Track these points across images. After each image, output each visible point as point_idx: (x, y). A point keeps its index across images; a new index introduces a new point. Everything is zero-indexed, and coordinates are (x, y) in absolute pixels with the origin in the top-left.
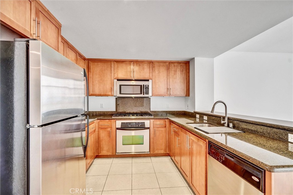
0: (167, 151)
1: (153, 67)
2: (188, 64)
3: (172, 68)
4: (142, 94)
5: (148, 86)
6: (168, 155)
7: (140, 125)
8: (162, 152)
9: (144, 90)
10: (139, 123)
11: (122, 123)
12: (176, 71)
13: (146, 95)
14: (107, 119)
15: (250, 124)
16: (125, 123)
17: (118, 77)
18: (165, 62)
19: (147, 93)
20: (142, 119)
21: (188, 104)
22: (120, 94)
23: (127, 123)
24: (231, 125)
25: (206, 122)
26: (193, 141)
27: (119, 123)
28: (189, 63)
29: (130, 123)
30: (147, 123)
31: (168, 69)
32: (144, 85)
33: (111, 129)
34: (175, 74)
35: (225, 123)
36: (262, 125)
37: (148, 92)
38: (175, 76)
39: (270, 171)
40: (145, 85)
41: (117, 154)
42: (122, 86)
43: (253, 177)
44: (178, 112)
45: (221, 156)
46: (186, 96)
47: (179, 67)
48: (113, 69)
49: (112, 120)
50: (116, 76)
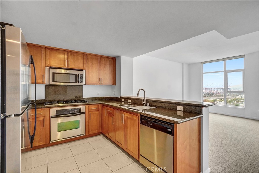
0: (100, 130)
1: (87, 59)
2: (114, 60)
3: (103, 62)
4: (77, 82)
5: (82, 75)
6: (101, 133)
7: (76, 111)
8: (96, 132)
9: (78, 79)
10: (75, 109)
11: (57, 111)
12: (106, 64)
13: (80, 84)
14: (40, 108)
15: (159, 103)
16: (60, 110)
17: (50, 65)
18: (97, 56)
19: (81, 82)
20: (78, 105)
21: (114, 91)
22: (53, 82)
23: (63, 110)
24: (148, 104)
25: (130, 104)
26: (127, 117)
27: (53, 112)
28: (116, 59)
29: (66, 110)
30: (83, 109)
31: (100, 62)
32: (78, 74)
33: (45, 118)
34: (105, 67)
35: (144, 103)
36: (165, 103)
37: (83, 81)
38: (105, 68)
39: (176, 124)
40: (80, 75)
41: (51, 142)
42: (55, 74)
43: (168, 130)
44: (106, 98)
45: (149, 123)
46: (113, 85)
47: (109, 62)
48: (44, 56)
49: (45, 109)
50: (48, 64)
